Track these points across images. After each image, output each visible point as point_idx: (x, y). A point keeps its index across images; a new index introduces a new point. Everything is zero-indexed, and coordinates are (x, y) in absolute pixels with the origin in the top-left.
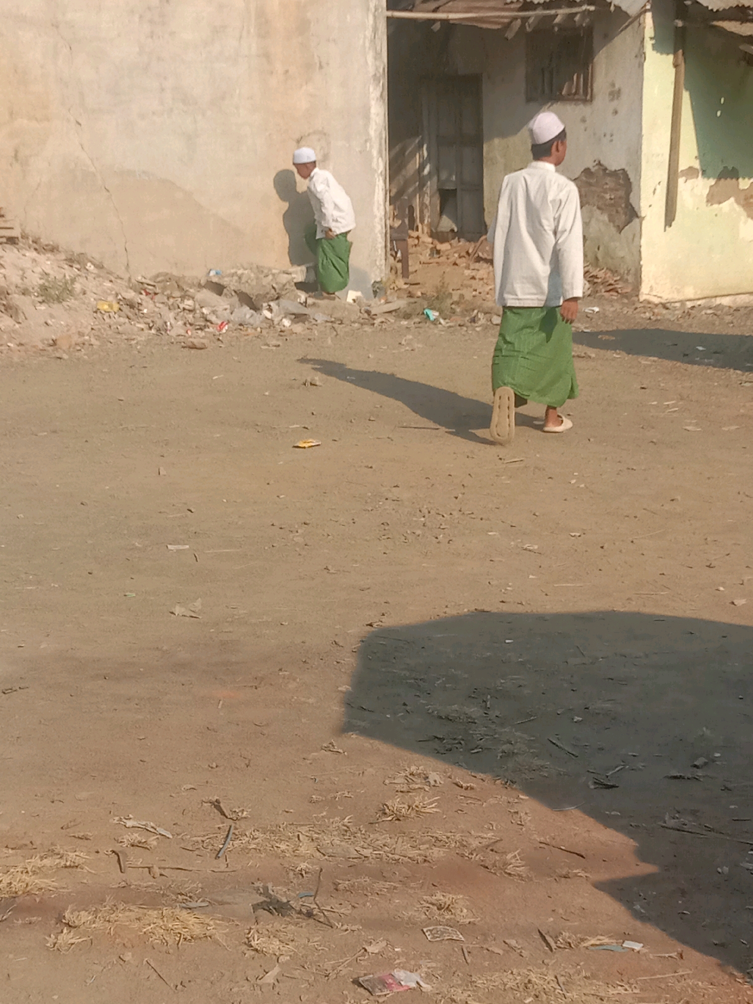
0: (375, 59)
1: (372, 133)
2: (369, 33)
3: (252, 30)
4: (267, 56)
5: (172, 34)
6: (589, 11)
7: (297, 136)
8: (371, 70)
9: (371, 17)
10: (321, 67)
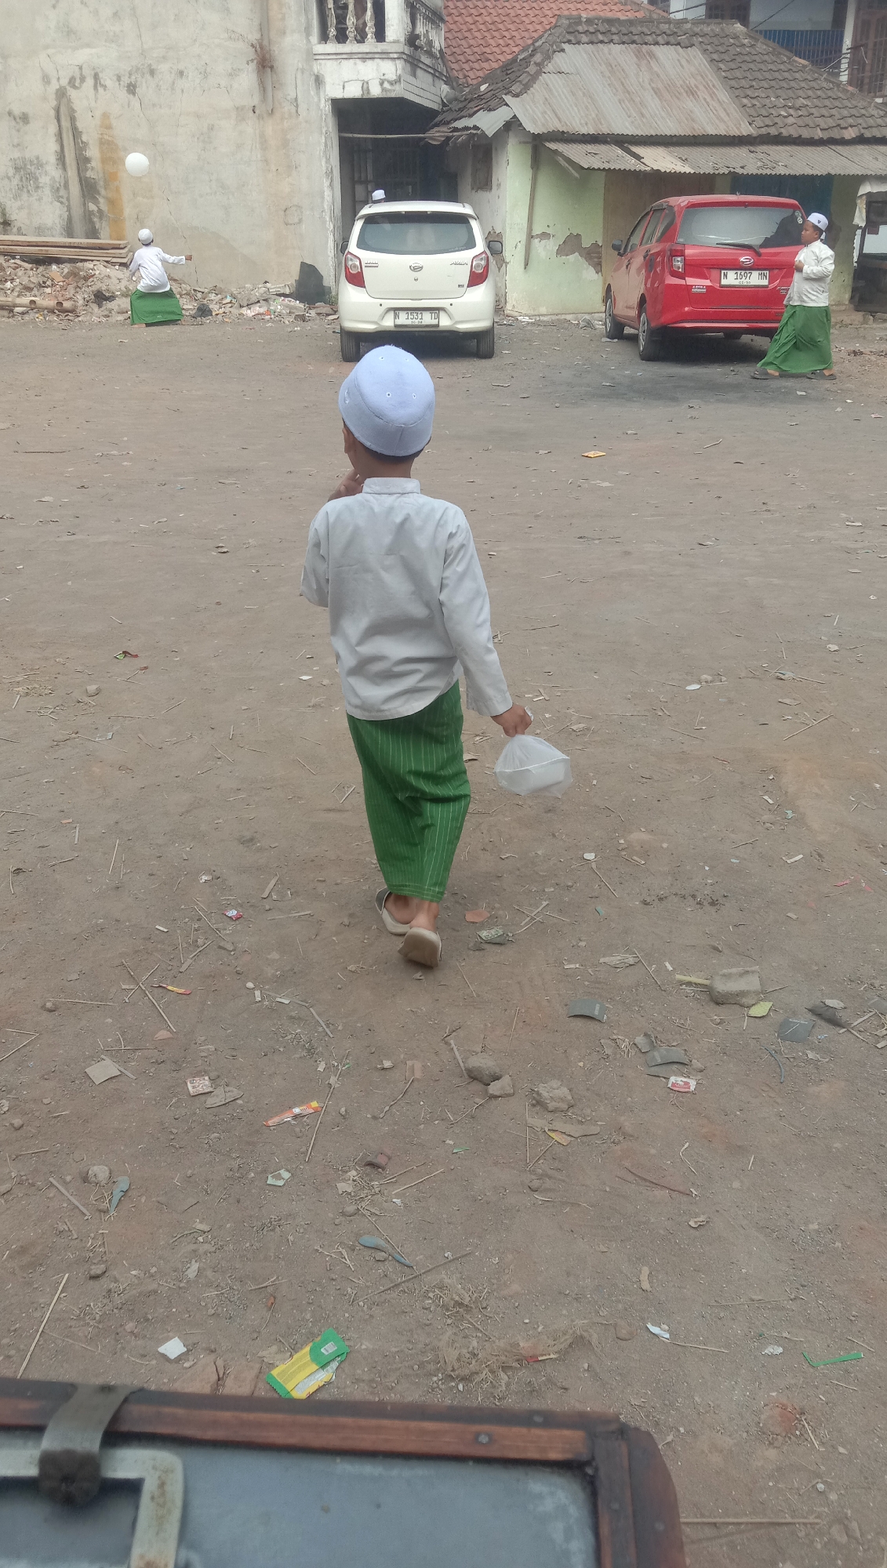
0: (326, 163)
1: (326, 207)
2: (322, 147)
3: (258, 146)
4: (266, 161)
5: (215, 148)
6: (472, 135)
7: (284, 208)
8: (324, 169)
9: (323, 137)
10: (296, 168)
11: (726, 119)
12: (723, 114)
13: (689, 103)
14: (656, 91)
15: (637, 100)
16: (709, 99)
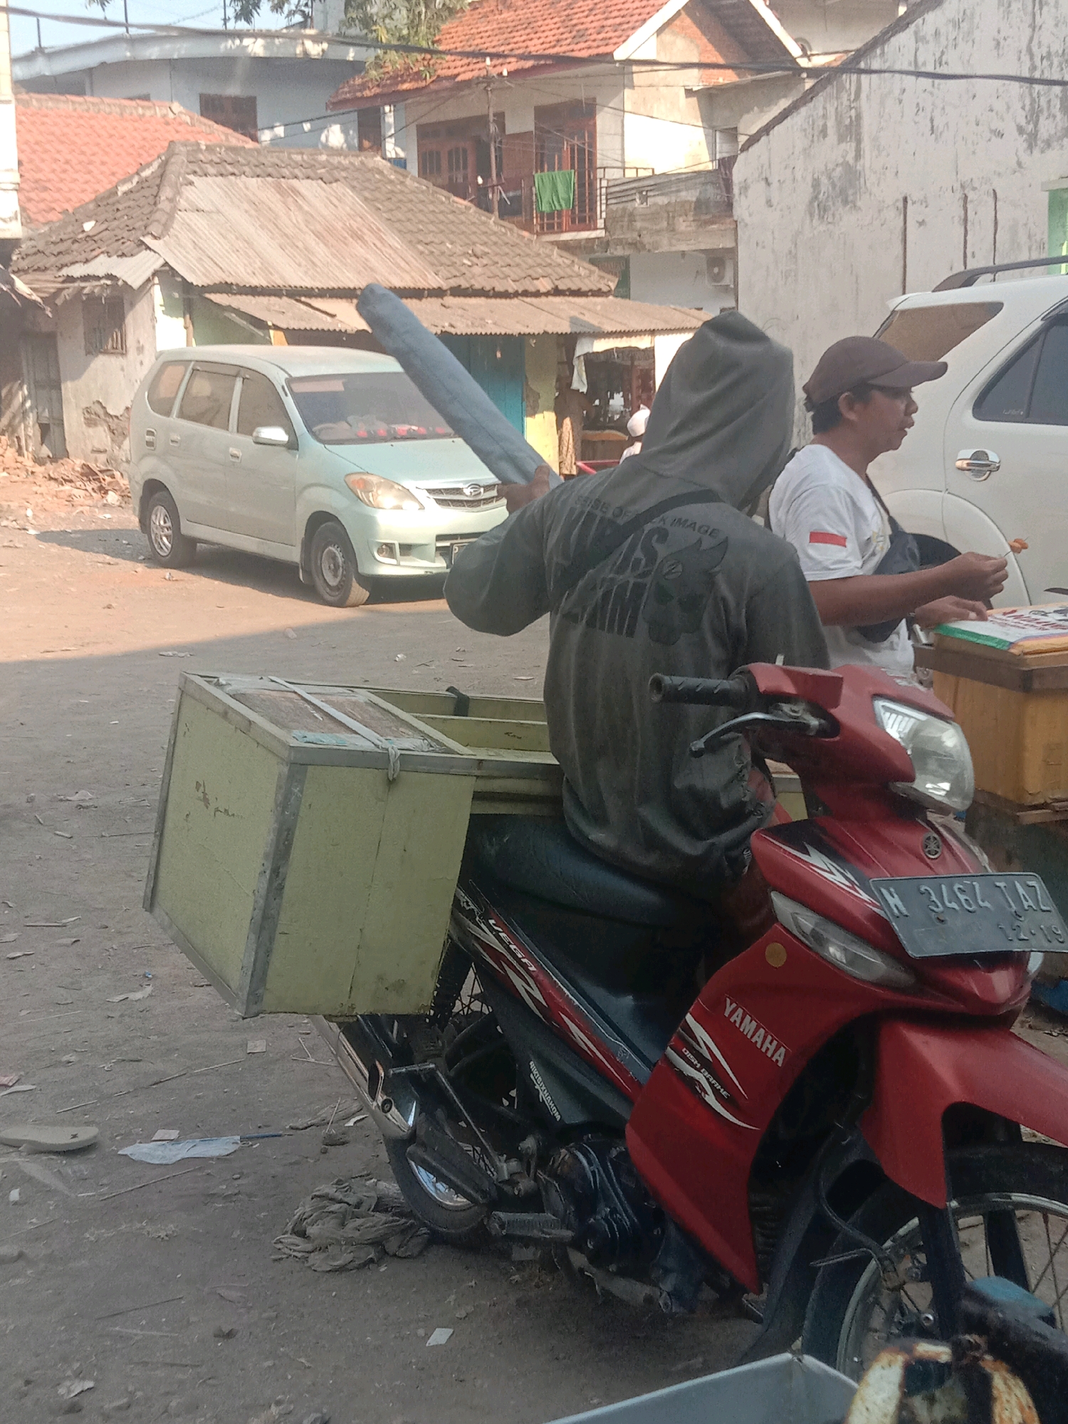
6: (107, 285)
11: (407, 267)
12: (403, 264)
13: (359, 250)
14: (318, 235)
15: (300, 244)
16: (379, 244)
